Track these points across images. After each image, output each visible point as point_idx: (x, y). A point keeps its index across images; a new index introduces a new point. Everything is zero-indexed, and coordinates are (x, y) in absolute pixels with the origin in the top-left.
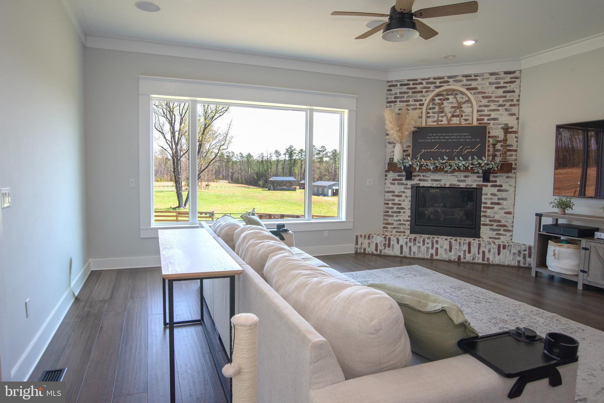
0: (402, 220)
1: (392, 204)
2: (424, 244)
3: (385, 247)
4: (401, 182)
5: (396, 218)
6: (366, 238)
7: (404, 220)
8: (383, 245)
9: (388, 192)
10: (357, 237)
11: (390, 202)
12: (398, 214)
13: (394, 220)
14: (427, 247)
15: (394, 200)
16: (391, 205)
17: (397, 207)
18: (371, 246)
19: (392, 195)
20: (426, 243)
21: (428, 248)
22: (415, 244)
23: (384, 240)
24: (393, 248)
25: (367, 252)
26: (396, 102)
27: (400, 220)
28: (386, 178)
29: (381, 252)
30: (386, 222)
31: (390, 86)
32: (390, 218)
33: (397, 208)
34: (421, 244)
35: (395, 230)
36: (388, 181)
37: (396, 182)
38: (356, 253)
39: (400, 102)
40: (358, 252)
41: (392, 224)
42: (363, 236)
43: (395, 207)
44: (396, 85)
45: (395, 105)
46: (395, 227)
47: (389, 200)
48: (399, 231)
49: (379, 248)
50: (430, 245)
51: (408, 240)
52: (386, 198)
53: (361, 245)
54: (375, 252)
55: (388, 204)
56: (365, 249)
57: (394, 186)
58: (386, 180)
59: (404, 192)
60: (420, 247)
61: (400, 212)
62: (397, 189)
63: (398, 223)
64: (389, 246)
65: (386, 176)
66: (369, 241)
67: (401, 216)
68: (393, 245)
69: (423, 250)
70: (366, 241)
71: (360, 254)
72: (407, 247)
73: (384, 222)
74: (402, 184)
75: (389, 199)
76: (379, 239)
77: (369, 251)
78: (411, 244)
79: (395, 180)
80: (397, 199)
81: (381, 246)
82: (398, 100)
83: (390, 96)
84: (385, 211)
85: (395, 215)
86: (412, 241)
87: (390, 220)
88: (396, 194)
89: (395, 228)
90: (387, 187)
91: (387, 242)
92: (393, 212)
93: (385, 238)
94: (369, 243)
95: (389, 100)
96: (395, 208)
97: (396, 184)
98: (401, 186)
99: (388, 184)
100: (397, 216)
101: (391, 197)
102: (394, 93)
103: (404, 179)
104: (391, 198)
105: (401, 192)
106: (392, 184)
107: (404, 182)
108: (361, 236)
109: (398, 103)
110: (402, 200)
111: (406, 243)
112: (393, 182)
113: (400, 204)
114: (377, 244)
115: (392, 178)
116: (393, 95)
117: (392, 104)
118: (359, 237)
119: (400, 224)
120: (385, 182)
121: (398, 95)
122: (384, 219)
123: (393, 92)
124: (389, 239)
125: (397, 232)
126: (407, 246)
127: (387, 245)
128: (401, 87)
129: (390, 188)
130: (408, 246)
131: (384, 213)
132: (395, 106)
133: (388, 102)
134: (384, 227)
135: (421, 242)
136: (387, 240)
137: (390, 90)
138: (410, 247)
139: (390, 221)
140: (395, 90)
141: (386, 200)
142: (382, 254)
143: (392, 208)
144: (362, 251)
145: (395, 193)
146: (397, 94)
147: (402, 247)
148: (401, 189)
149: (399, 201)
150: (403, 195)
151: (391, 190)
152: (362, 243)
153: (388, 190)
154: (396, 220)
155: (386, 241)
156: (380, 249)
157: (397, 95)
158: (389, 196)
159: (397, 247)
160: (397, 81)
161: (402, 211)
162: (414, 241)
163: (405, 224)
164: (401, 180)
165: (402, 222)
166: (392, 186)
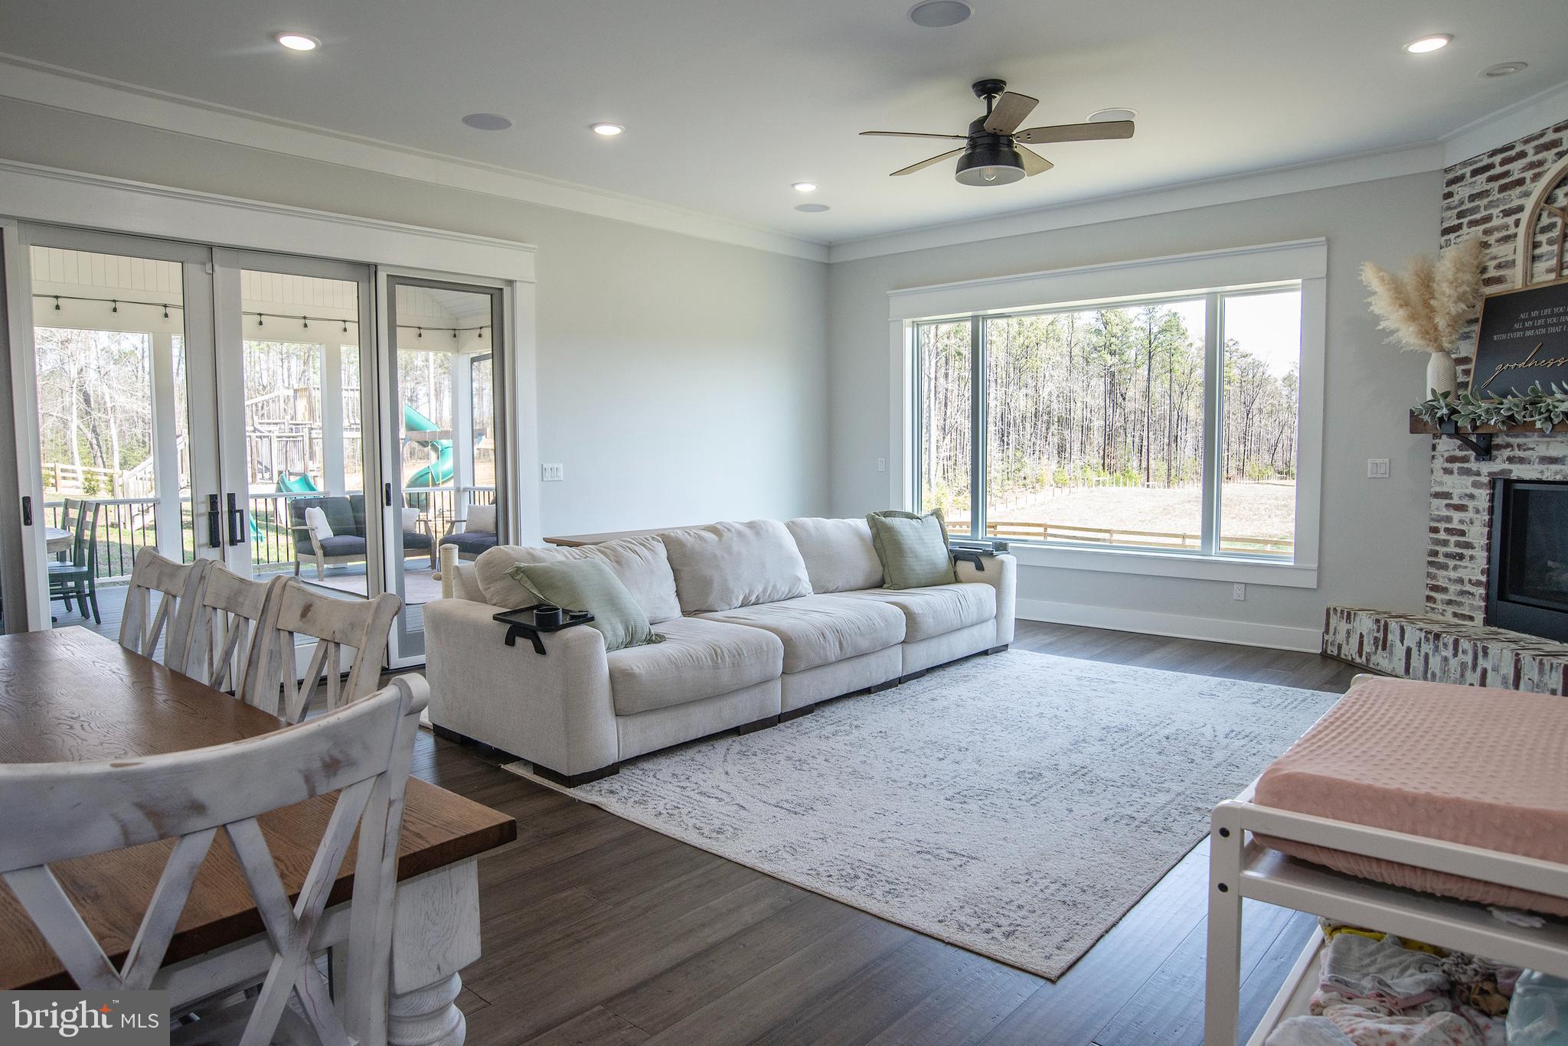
0: (1466, 578)
1: (1447, 530)
2: (1455, 655)
3: (1377, 649)
4: (1466, 465)
5: (1453, 575)
6: (1343, 618)
7: (1470, 581)
8: (1372, 642)
9: (1437, 495)
10: (1328, 611)
11: (1442, 526)
12: (1458, 563)
13: (1450, 580)
14: (1462, 663)
15: (1449, 519)
16: (1442, 536)
17: (1455, 541)
18: (1350, 639)
19: (1447, 506)
20: (1460, 650)
21: (1463, 665)
22: (1436, 649)
23: (1375, 627)
24: (1392, 653)
25: (1343, 656)
26: (1459, 227)
27: (1461, 581)
28: (1433, 453)
29: (1368, 660)
30: (1432, 583)
31: (1450, 183)
32: (1442, 573)
33: (1458, 544)
34: (1449, 653)
35: (1450, 609)
36: (1439, 463)
37: (1456, 466)
38: (1324, 656)
39: (1472, 224)
40: (1329, 652)
41: (1444, 590)
42: (1339, 609)
43: (1453, 539)
44: (1462, 178)
45: (1458, 236)
46: (1451, 600)
47: (1440, 519)
48: (1460, 612)
49: (1367, 649)
50: (1469, 659)
51: (1423, 635)
52: (1432, 513)
53: (1334, 634)
54: (1358, 660)
55: (1435, 530)
56: (1340, 647)
57: (1451, 476)
58: (1435, 461)
59: (1472, 497)
60: (1446, 659)
61: (1461, 557)
62: (1458, 485)
63: (1459, 587)
64: (1384, 648)
65: (1434, 448)
66: (1350, 626)
67: (1466, 567)
68: (1392, 645)
69: (1453, 671)
70: (1343, 627)
71: (1331, 657)
72: (1419, 655)
73: (1428, 582)
74: (1467, 472)
75: (1439, 515)
76: (1365, 624)
77: (1347, 654)
78: (1427, 648)
79: (1452, 459)
80: (1457, 516)
81: (1369, 644)
82: (1465, 221)
83: (1449, 214)
84: (1431, 550)
85: (1451, 563)
86: (1431, 637)
87: (1442, 578)
88: (1456, 501)
89: (1450, 602)
90: (1436, 482)
91: (1381, 635)
92: (1447, 555)
93: (1378, 621)
94: (1348, 632)
95: (1446, 225)
96: (1452, 544)
97: (1456, 471)
98: (1465, 477)
99: (1439, 475)
100: (1455, 568)
101: (1444, 509)
102: (1456, 202)
103: (1472, 458)
104: (1445, 512)
105: (1466, 495)
106: (1448, 471)
107: (1473, 465)
108: (1335, 609)
109: (1465, 229)
110: (1467, 520)
111: (1419, 644)
112: (1448, 465)
113: (1462, 533)
114: (1362, 636)
115: (1446, 455)
116: (1455, 208)
117: (1452, 236)
118: (1332, 612)
119: (1462, 593)
120: (1433, 466)
121: (1468, 205)
122: (1429, 575)
123: (1456, 198)
124: (1386, 625)
125: (1455, 615)
126: (1419, 651)
127: (1381, 643)
128: (1474, 179)
129: (1441, 483)
130: (1423, 654)
131: (1430, 555)
132: (1459, 240)
133: (1446, 231)
134: (1429, 599)
135: (1451, 647)
136: (1382, 628)
137: (1449, 195)
138: (1427, 656)
139: (1441, 583)
140: (1462, 192)
141: (1433, 520)
142: (1371, 666)
143: (1445, 543)
144: (1335, 653)
145: (1451, 498)
146: (1462, 203)
147: (1409, 651)
148: (1467, 488)
149: (1461, 522)
150: (1471, 504)
151: (1445, 489)
152: (1335, 629)
153: (1438, 489)
154: (1452, 578)
155: (1378, 631)
156: (1369, 651)
157: (1464, 207)
158: (1439, 507)
159: (1400, 651)
160: (1464, 164)
161: (1467, 552)
162: (1434, 640)
163: (1472, 594)
164: (1465, 459)
165: (1468, 588)
166: (1447, 478)
